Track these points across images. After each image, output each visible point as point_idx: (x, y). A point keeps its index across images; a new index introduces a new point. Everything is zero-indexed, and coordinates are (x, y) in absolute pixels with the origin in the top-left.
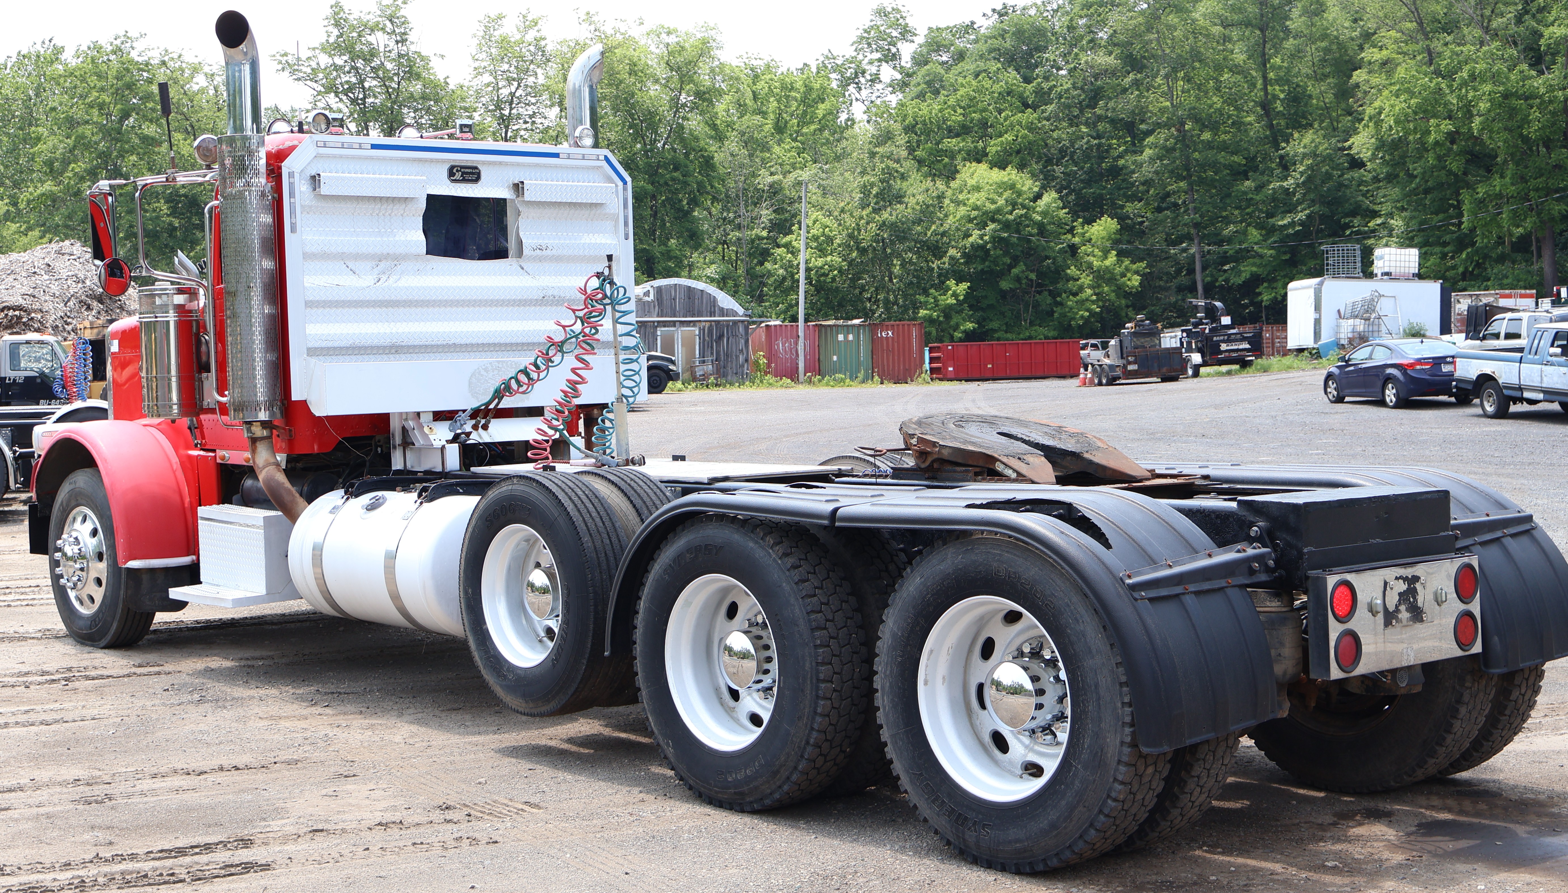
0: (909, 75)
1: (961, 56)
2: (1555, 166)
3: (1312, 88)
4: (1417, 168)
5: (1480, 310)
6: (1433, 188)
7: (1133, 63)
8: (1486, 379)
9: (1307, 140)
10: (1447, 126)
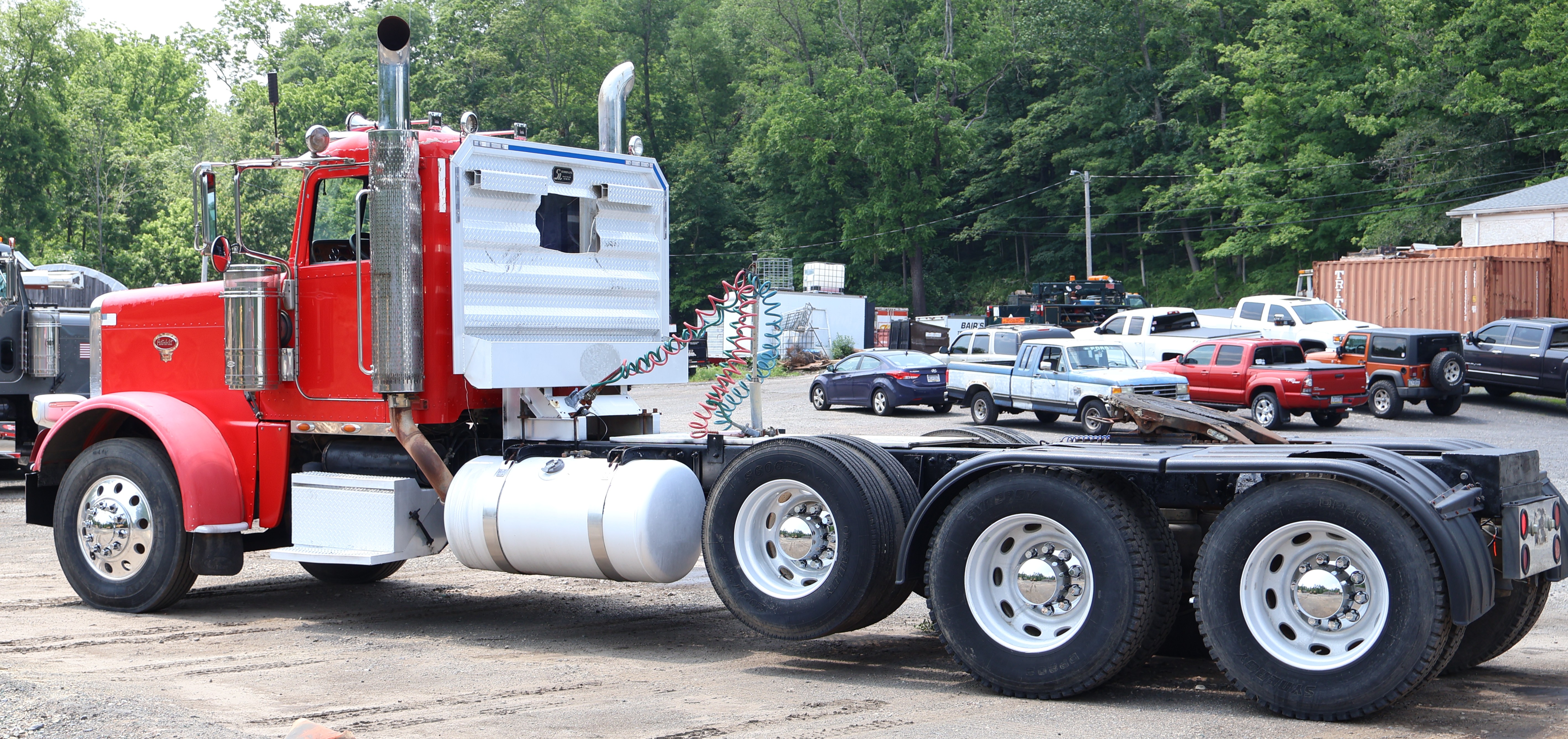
0: (277, 55)
1: (333, 41)
2: (925, 191)
3: (692, 98)
4: (799, 185)
5: (904, 326)
6: (812, 206)
7: (514, 61)
8: (978, 390)
9: (688, 151)
10: (830, 146)
